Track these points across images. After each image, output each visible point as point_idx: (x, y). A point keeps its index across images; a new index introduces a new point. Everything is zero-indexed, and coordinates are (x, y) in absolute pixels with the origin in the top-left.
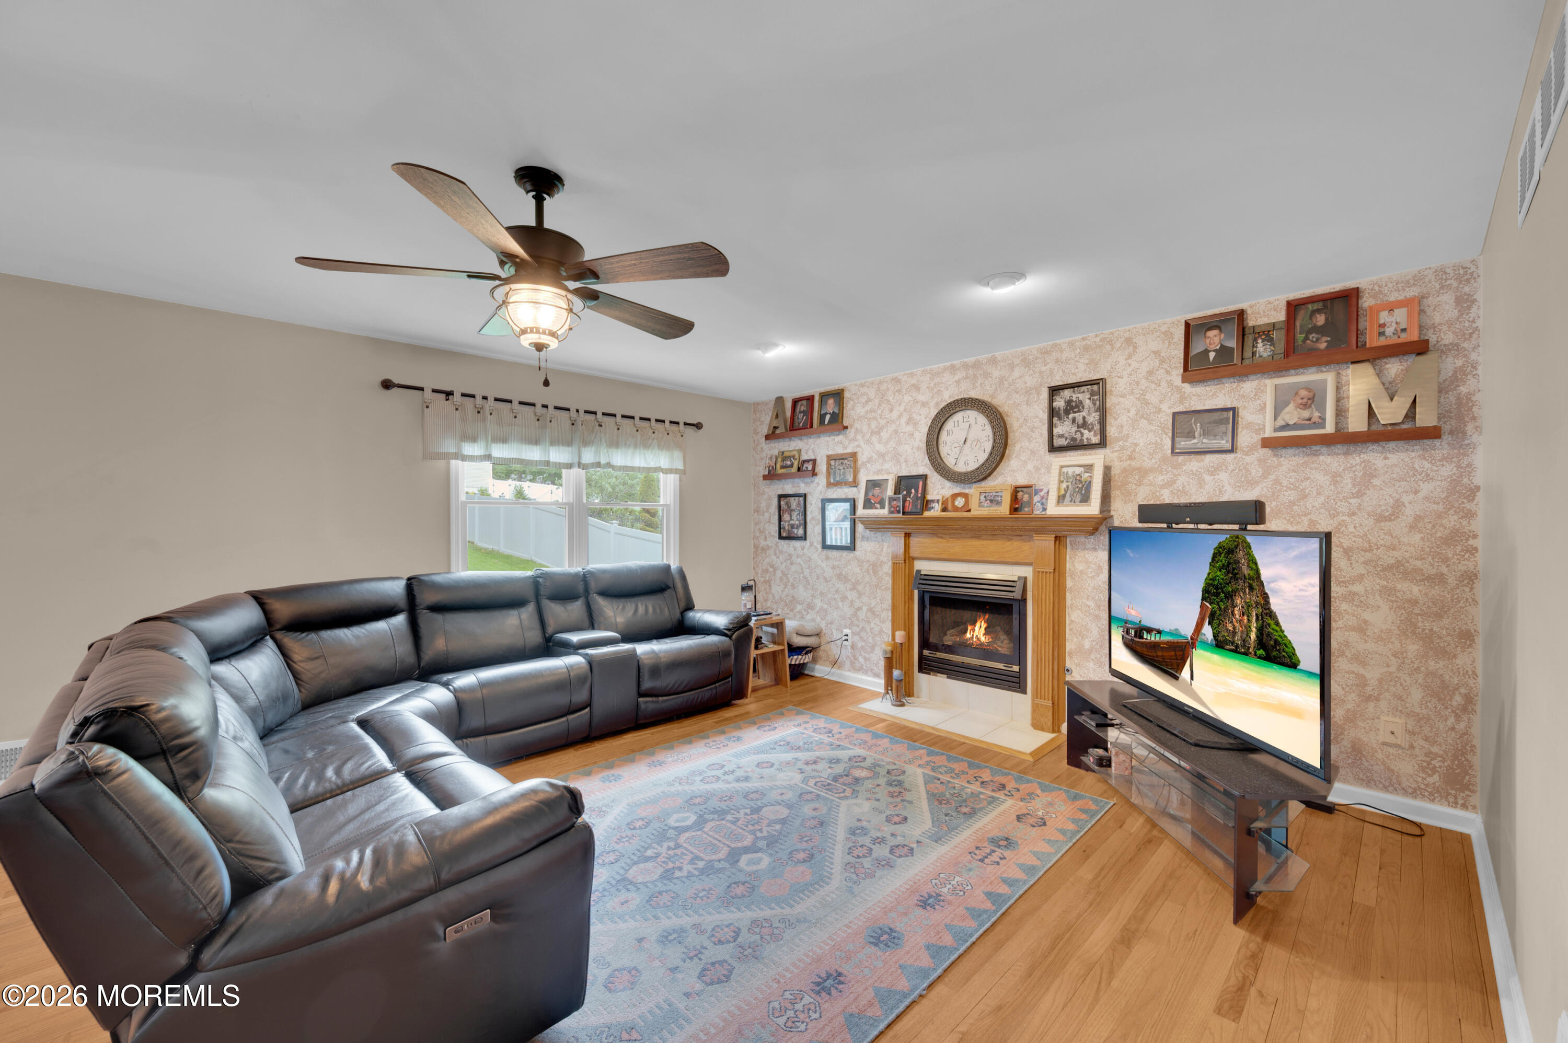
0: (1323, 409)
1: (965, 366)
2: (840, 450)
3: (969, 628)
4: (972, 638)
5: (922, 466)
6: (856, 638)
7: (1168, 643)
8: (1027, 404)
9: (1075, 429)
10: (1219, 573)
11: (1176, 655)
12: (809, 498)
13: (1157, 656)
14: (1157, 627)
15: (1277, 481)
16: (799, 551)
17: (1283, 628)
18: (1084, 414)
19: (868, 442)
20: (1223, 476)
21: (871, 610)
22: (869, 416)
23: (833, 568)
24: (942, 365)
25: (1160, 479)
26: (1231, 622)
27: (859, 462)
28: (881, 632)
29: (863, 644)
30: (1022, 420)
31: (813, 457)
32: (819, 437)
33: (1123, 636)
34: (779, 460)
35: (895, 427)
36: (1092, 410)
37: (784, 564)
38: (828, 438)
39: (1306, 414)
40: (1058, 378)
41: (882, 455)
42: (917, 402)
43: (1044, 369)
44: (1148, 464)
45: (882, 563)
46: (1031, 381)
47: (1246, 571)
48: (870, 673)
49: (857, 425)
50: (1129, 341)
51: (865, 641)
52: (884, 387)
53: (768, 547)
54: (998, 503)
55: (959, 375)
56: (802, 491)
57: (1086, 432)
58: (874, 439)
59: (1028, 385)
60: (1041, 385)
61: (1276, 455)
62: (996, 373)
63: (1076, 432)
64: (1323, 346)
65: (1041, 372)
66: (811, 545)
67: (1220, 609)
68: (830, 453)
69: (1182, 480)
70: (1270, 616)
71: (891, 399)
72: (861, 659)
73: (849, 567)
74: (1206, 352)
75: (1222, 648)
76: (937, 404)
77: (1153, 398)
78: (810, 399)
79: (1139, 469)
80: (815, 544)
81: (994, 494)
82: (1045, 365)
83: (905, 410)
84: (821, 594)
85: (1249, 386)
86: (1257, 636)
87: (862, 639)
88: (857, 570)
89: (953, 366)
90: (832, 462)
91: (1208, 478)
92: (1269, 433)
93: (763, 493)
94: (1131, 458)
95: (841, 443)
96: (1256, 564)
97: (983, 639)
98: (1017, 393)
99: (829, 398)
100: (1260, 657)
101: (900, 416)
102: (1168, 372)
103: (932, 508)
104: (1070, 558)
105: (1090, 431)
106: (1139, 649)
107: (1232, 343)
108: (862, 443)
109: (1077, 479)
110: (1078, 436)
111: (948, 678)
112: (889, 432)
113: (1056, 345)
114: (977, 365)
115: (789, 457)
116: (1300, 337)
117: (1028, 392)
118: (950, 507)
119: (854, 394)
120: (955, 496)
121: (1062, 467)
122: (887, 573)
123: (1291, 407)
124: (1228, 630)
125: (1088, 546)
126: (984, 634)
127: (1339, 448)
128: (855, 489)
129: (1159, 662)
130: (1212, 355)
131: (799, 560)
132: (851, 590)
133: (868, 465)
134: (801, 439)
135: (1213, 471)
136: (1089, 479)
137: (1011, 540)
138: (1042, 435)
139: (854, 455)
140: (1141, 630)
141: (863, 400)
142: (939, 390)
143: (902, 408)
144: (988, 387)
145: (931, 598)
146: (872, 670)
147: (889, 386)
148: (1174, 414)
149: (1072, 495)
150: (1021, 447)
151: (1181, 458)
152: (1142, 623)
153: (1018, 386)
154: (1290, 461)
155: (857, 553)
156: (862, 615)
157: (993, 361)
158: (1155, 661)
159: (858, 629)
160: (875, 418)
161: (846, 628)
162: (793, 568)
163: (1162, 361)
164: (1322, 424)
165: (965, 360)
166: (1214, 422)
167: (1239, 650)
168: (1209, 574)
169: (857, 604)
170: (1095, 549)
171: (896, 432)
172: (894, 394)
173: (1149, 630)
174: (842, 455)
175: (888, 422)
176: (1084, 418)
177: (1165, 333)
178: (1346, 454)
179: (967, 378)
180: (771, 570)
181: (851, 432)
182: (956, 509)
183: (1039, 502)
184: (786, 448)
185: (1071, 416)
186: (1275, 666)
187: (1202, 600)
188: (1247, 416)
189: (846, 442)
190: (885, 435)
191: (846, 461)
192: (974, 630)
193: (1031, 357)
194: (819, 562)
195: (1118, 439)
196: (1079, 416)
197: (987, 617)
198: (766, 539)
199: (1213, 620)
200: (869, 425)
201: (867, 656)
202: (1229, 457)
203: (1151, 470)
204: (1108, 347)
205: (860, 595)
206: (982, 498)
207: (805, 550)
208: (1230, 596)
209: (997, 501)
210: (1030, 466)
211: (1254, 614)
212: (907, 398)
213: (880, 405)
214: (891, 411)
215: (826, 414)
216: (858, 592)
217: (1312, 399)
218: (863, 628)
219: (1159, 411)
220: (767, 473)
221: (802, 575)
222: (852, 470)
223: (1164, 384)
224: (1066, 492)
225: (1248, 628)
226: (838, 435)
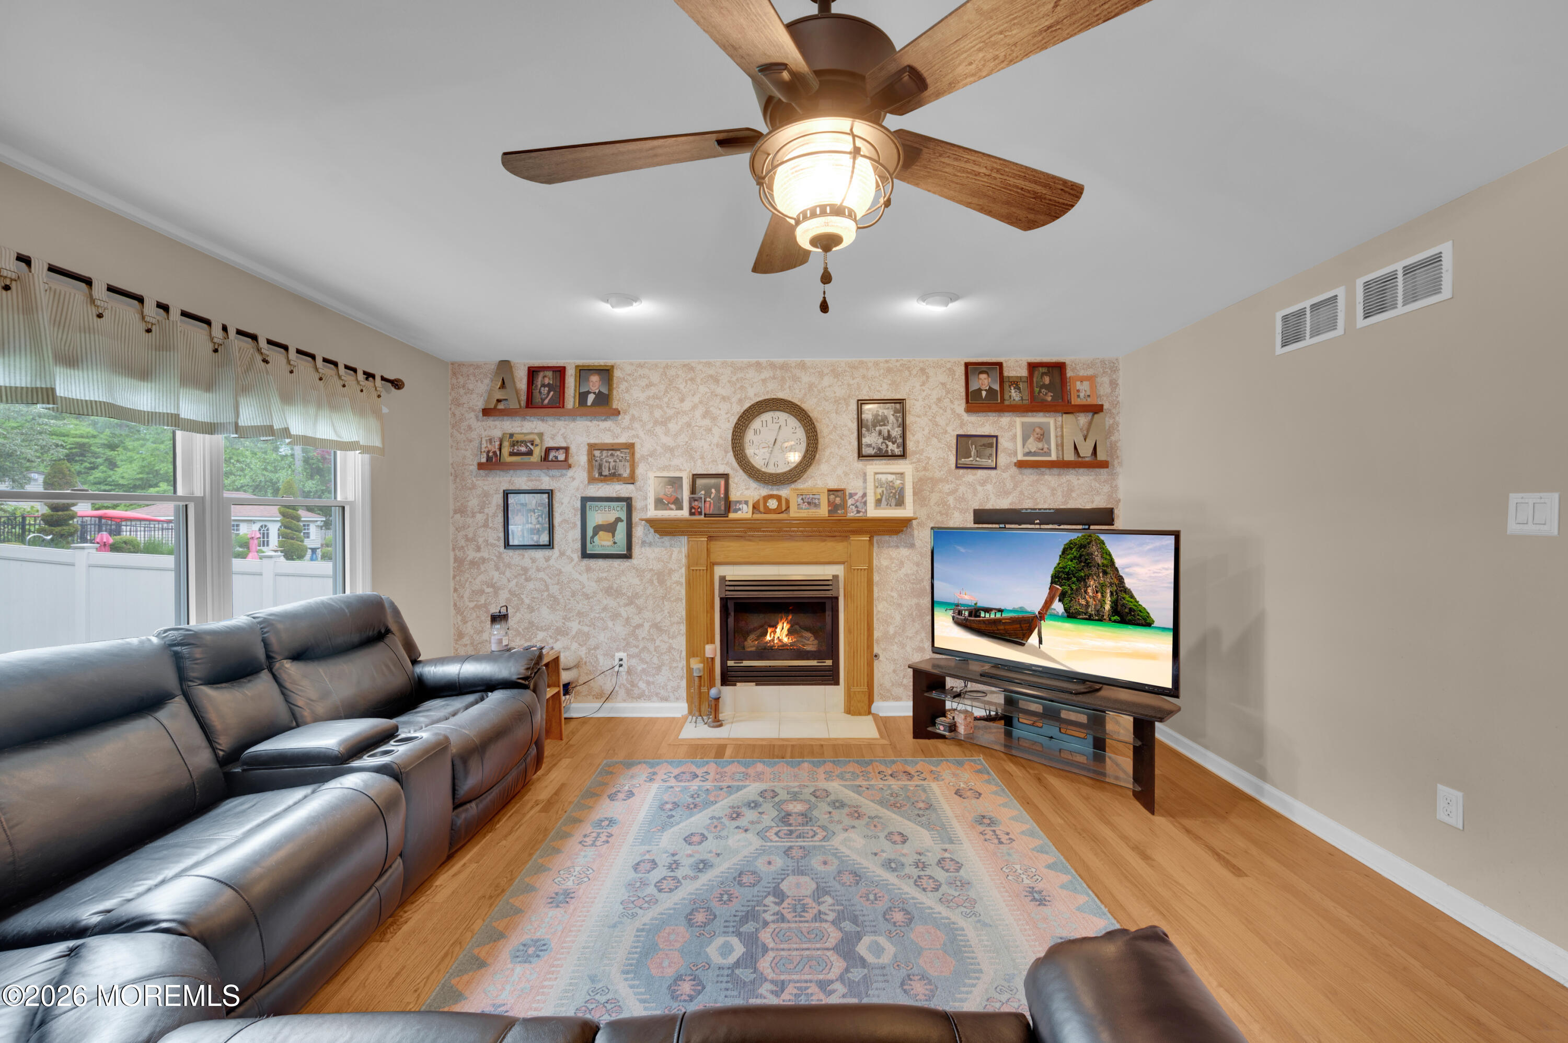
0: (1049, 443)
1: (772, 366)
2: (608, 439)
3: (770, 630)
4: (773, 640)
5: (725, 463)
6: (634, 662)
7: (1011, 618)
8: (836, 413)
9: (881, 440)
10: (1070, 563)
11: (1021, 627)
12: (557, 496)
13: (998, 630)
14: (998, 607)
15: (1021, 493)
16: (542, 563)
17: (1138, 599)
18: (889, 428)
19: (651, 433)
20: (989, 487)
21: (656, 626)
22: (652, 403)
23: (599, 581)
24: (746, 360)
25: (947, 488)
26: (1085, 598)
27: (637, 456)
28: (670, 648)
29: (645, 666)
30: (831, 427)
31: (564, 445)
32: (574, 420)
33: (953, 618)
34: (506, 444)
35: (688, 419)
36: (896, 425)
37: (515, 581)
38: (589, 423)
39: (1040, 445)
40: (864, 392)
41: (671, 450)
42: (716, 395)
43: (852, 382)
44: (938, 475)
45: (671, 571)
46: (840, 392)
47: (1099, 560)
48: (655, 698)
49: (633, 411)
50: (923, 370)
51: (647, 663)
52: (672, 372)
53: (484, 560)
54: (817, 506)
55: (766, 374)
56: (545, 486)
57: (890, 444)
58: (659, 430)
59: (837, 394)
60: (849, 396)
61: (1021, 473)
62: (805, 379)
63: (882, 443)
64: (1049, 399)
65: (849, 385)
66: (562, 554)
67: (1072, 589)
68: (593, 441)
69: (962, 489)
70: (1125, 592)
71: (682, 387)
72: (642, 685)
73: (623, 578)
74: (980, 390)
75: (1075, 617)
76: (740, 401)
77: (941, 421)
78: (560, 372)
79: (931, 479)
80: (569, 553)
81: (811, 496)
82: (853, 379)
83: (701, 402)
84: (580, 614)
85: (1005, 420)
86: (1112, 607)
87: (643, 661)
88: (636, 581)
89: (758, 364)
90: (597, 453)
91: (979, 488)
92: (1020, 457)
93: (474, 487)
94: (925, 469)
95: (609, 430)
96: (1110, 555)
97: (785, 640)
98: (827, 401)
99: (592, 374)
100: (1115, 621)
101: (694, 408)
102: (952, 402)
103: (739, 509)
104: (877, 555)
105: (893, 443)
106: (975, 626)
107: (996, 387)
108: (641, 434)
109: (890, 485)
110: (884, 447)
111: (757, 685)
112: (680, 423)
113: (862, 363)
114: (784, 367)
115: (524, 442)
116: (1037, 390)
117: (837, 401)
118: (762, 509)
119: (629, 375)
120: (767, 498)
121: (876, 473)
122: (678, 583)
123: (1031, 440)
124: (1080, 604)
125: (892, 544)
126: (787, 635)
127: (1055, 471)
128: (631, 486)
129: (1001, 634)
130: (984, 393)
131: (541, 575)
132: (626, 605)
133: (650, 459)
134: (543, 420)
135: (983, 483)
136: (901, 486)
137: (825, 541)
138: (850, 443)
139: (630, 447)
140: (975, 612)
141: (643, 383)
142: (741, 386)
143: (696, 399)
144: (797, 391)
145: (736, 604)
146: (657, 694)
147: (679, 373)
148: (958, 436)
149: (887, 500)
150: (831, 453)
151: (961, 471)
152: (978, 605)
153: (827, 394)
154: (1029, 476)
155: (635, 561)
156: (642, 633)
157: (802, 366)
158: (996, 634)
159: (637, 650)
160: (661, 407)
161: (618, 650)
162: (531, 585)
163: (948, 392)
164: (1049, 454)
165: (772, 360)
166: (984, 445)
167: (1095, 617)
168: (1059, 564)
169: (636, 620)
170: (897, 547)
171: (689, 425)
172: (686, 382)
173: (988, 610)
174: (612, 445)
175: (679, 413)
176: (889, 431)
177: (949, 369)
178: (1059, 475)
179: (774, 378)
180: (490, 590)
181: (625, 420)
182: (768, 511)
183: (852, 505)
184: (518, 430)
185: (878, 428)
186: (1130, 627)
187: (1052, 583)
188: (1004, 443)
189: (618, 430)
190: (673, 426)
191: (618, 453)
192: (775, 632)
193: (840, 369)
194: (576, 576)
195: (915, 453)
196: (885, 430)
197: (790, 617)
198: (478, 549)
199: (1064, 598)
200: (651, 413)
201: (651, 679)
202: (993, 472)
203: (941, 480)
204: (907, 373)
205: (640, 610)
206: (799, 500)
207: (552, 562)
208: (1083, 580)
209: (815, 503)
210: (839, 471)
211: (1108, 591)
212: (703, 389)
213: (666, 392)
214: (682, 400)
215: (589, 392)
216: (638, 607)
217: (1043, 435)
218: (645, 648)
219: (946, 432)
220: (484, 460)
221: (546, 594)
222: (627, 464)
223: (949, 411)
224: (882, 496)
225: (1102, 602)
226: (605, 420)
